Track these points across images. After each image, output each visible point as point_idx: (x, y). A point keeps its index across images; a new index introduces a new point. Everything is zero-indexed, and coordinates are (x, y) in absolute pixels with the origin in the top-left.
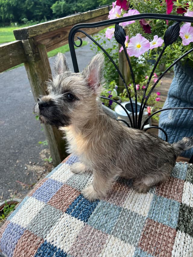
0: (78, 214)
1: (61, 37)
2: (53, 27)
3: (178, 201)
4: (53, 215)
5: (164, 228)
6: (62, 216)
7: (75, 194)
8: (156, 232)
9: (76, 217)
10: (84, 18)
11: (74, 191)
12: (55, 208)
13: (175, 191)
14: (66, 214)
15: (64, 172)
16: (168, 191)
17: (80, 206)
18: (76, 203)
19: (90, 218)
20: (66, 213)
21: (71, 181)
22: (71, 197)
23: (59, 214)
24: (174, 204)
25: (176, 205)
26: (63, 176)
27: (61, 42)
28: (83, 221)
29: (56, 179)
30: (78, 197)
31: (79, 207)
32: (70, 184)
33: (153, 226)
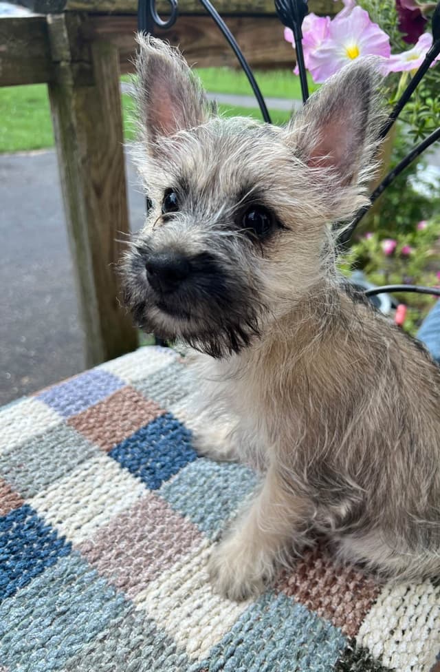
10: (261, 6)
16: (322, 581)
21: (15, 458)
32: (6, 468)
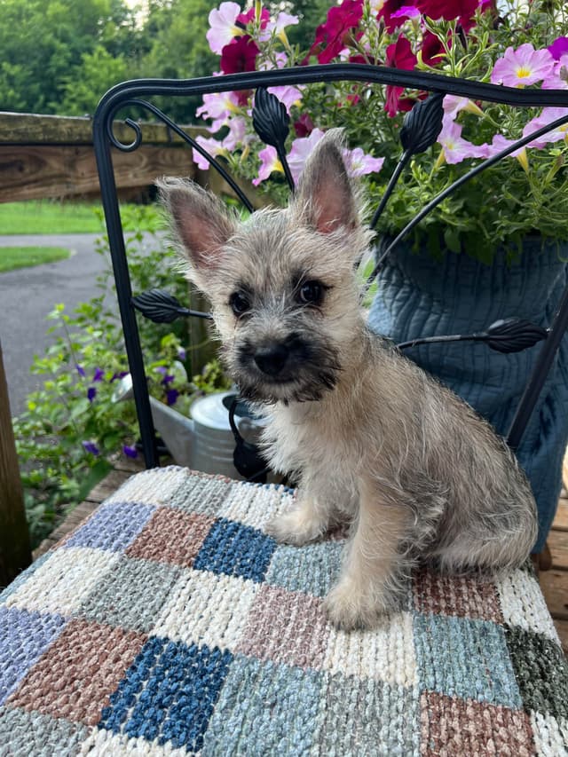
0: (155, 721)
1: (27, 170)
2: (8, 129)
3: (494, 619)
4: (41, 747)
5: (486, 713)
6: (84, 745)
7: (127, 647)
8: (469, 735)
9: (148, 738)
11: (121, 637)
12: (48, 717)
13: (474, 593)
14: (103, 730)
15: (62, 578)
16: (452, 595)
17: (157, 688)
18: (138, 679)
19: (210, 728)
20: (100, 727)
21: (100, 603)
22: (110, 660)
23: (72, 739)
24: (485, 631)
25: (494, 632)
26: (61, 592)
27: (26, 187)
28: (183, 749)
29: (31, 607)
30: (140, 658)
31: (155, 694)
32: (99, 615)
33: (451, 716)
